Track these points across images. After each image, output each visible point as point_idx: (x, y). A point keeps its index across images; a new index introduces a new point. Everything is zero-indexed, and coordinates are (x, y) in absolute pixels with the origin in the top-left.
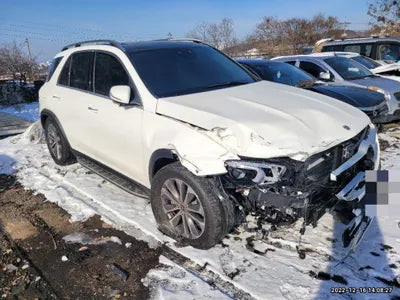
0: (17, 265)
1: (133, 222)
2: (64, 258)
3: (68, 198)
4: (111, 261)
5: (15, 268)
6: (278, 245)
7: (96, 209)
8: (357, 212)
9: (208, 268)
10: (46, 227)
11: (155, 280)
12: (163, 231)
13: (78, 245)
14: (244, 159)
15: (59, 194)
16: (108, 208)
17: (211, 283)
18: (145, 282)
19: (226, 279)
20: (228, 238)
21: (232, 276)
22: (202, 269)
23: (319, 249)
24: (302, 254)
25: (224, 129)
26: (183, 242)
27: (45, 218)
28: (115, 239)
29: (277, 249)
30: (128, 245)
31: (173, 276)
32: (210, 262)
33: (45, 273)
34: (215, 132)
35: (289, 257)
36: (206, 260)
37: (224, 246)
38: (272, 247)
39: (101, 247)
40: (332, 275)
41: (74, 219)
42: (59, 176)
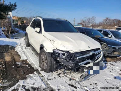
0: (3, 66)
1: (34, 63)
2: (13, 67)
3: (23, 54)
4: (23, 70)
5: (2, 66)
6: (66, 76)
7: (28, 58)
8: (85, 70)
9: (44, 77)
10: (14, 59)
11: (30, 76)
12: (40, 66)
13: (18, 65)
14: (57, 50)
15: (22, 53)
16: (31, 59)
17: (42, 80)
18: (27, 76)
19: (46, 80)
20: (55, 71)
21: (48, 80)
22: (43, 76)
23: (76, 79)
24: (70, 79)
25: (55, 41)
26: (43, 70)
27: (15, 58)
28: (27, 66)
29: (65, 77)
30: (29, 67)
31: (34, 76)
32: (46, 75)
33: (7, 69)
34: (53, 42)
35: (67, 79)
36: (45, 75)
37: (52, 73)
38: (64, 76)
39: (23, 66)
40: (74, 86)
41: (21, 59)
42: (25, 49)
